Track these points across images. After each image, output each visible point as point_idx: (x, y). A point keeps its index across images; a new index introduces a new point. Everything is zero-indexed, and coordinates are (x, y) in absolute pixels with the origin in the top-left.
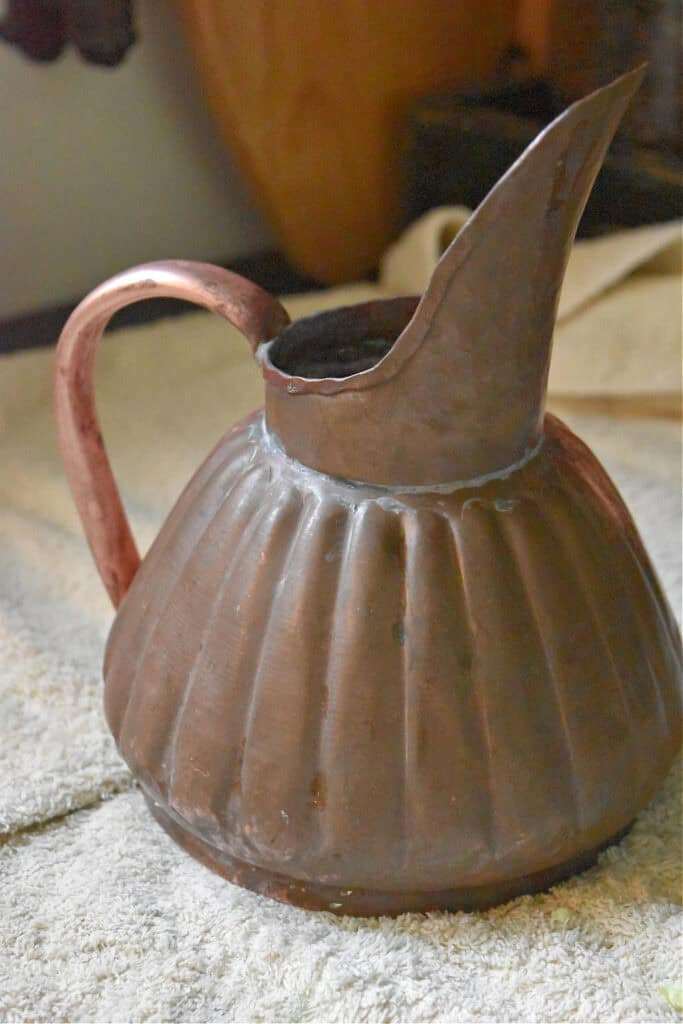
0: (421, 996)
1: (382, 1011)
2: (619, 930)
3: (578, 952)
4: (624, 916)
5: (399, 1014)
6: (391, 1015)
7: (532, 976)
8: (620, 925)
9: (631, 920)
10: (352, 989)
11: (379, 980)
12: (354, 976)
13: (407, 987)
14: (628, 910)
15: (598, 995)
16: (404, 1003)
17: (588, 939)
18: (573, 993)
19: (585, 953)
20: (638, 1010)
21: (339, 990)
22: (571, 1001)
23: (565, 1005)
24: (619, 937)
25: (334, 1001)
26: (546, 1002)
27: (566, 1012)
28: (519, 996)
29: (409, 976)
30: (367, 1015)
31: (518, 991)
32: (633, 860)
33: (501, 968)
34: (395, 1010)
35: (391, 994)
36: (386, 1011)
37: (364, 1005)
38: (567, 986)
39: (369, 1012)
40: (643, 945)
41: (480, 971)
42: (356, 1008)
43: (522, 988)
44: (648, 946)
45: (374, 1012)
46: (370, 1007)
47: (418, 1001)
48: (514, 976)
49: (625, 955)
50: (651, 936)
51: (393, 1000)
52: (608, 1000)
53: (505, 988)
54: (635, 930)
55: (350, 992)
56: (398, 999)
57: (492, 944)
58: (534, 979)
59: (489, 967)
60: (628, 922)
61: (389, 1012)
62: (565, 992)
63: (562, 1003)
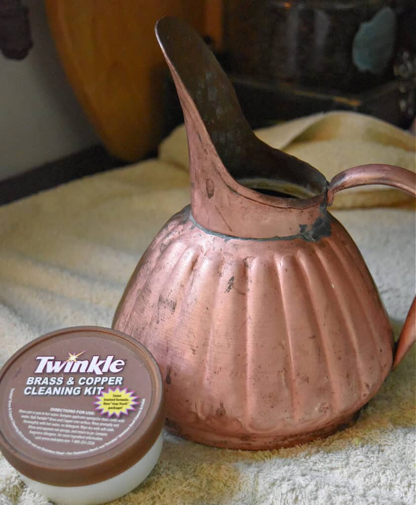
0: (308, 483)
1: (293, 493)
2: (385, 443)
3: (371, 455)
4: (386, 436)
5: (301, 492)
6: (297, 494)
7: (354, 469)
8: (386, 441)
9: (390, 438)
10: (275, 486)
11: (286, 479)
12: (274, 479)
13: (300, 480)
14: (387, 434)
15: (388, 472)
16: (302, 487)
17: (372, 449)
18: (376, 474)
19: (374, 455)
20: (408, 476)
21: (270, 488)
22: (376, 478)
23: (374, 479)
24: (386, 446)
25: (269, 494)
26: (365, 480)
27: (375, 483)
28: (351, 479)
29: (298, 475)
30: (286, 497)
31: (349, 477)
32: (378, 411)
33: (338, 468)
34: (299, 491)
35: (294, 484)
36: (294, 492)
37: (284, 492)
38: (372, 471)
39: (287, 495)
40: (399, 448)
41: (328, 472)
42: (280, 495)
43: (351, 476)
44: (401, 448)
45: (289, 494)
46: (287, 493)
47: (307, 485)
48: (345, 470)
49: (391, 453)
50: (401, 443)
51: (296, 486)
52: (393, 474)
53: (343, 477)
54: (393, 442)
55: (275, 488)
56: (298, 486)
57: (330, 458)
58: (355, 471)
59: (332, 469)
60: (389, 439)
61: (296, 492)
62: (372, 474)
63: (372, 479)
